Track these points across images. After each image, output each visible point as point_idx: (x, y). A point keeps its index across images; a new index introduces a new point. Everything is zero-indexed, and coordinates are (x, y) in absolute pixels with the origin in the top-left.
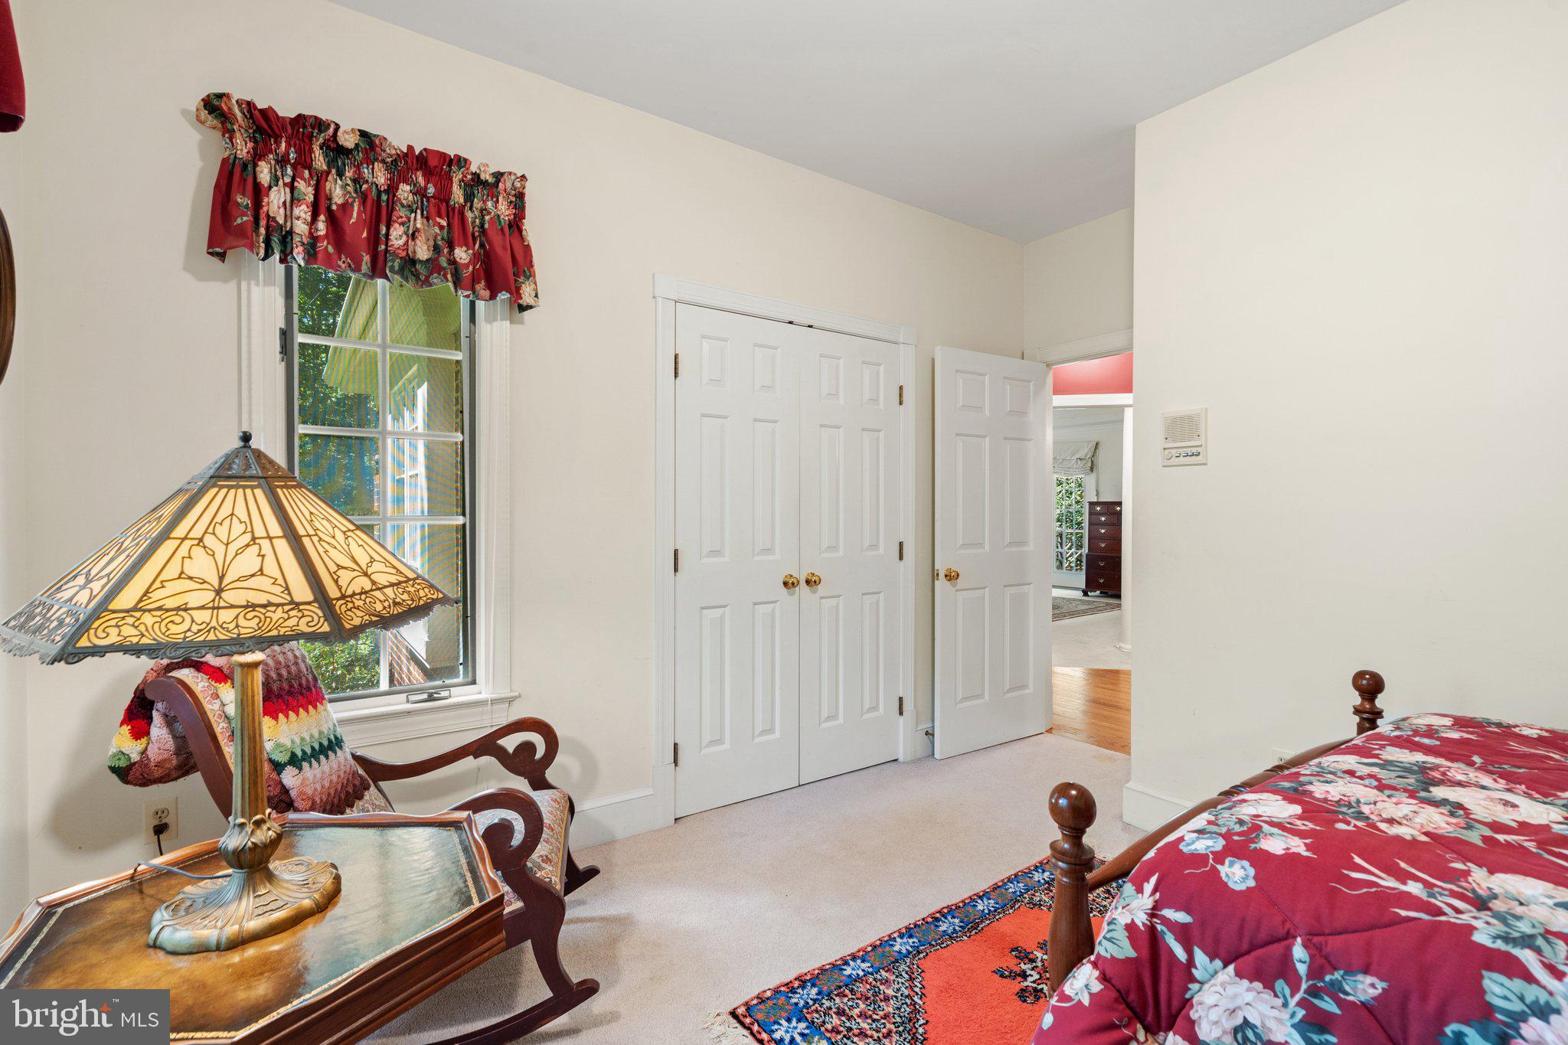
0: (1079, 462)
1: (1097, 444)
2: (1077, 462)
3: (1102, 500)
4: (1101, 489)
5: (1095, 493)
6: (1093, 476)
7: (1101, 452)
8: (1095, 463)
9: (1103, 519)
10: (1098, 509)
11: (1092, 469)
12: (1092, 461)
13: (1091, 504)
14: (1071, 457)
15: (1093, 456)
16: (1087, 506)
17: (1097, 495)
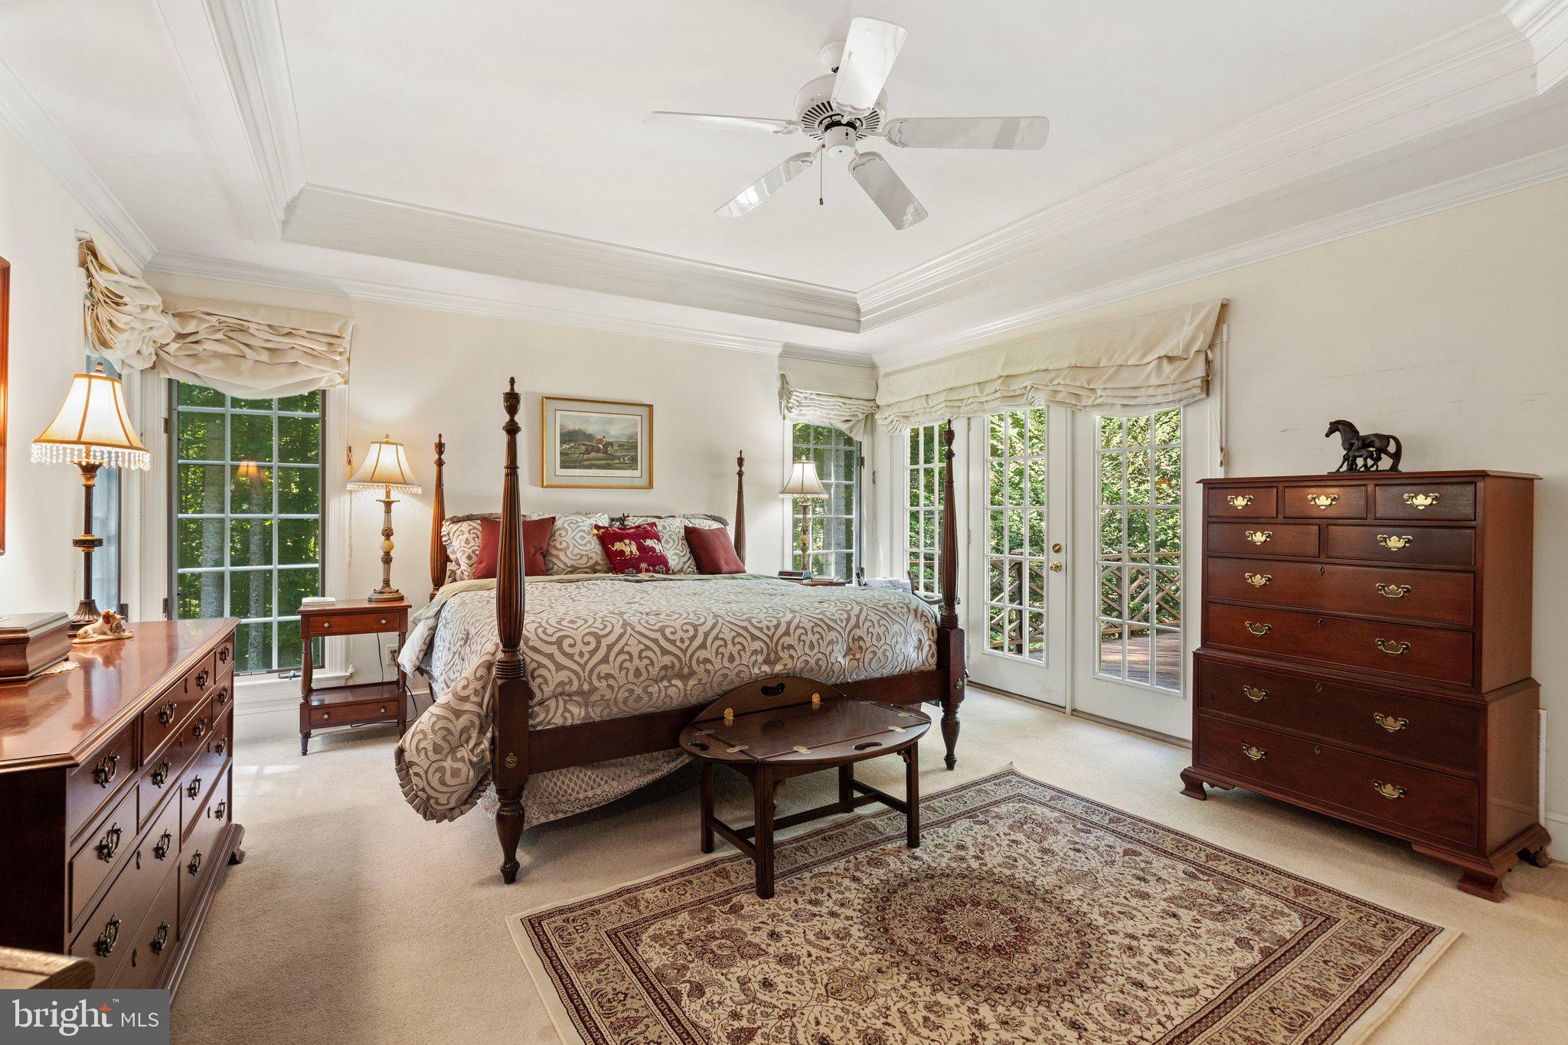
0: (1167, 367)
1: (1224, 306)
2: (1159, 367)
3: (1240, 472)
4: (1235, 448)
5: (1219, 457)
6: (1210, 411)
7: (1237, 332)
8: (1217, 364)
9: (1259, 538)
10: (1240, 502)
11: (1207, 384)
12: (1208, 363)
13: (1209, 485)
14: (1145, 354)
15: (1211, 346)
16: (1196, 497)
17: (1225, 462)
